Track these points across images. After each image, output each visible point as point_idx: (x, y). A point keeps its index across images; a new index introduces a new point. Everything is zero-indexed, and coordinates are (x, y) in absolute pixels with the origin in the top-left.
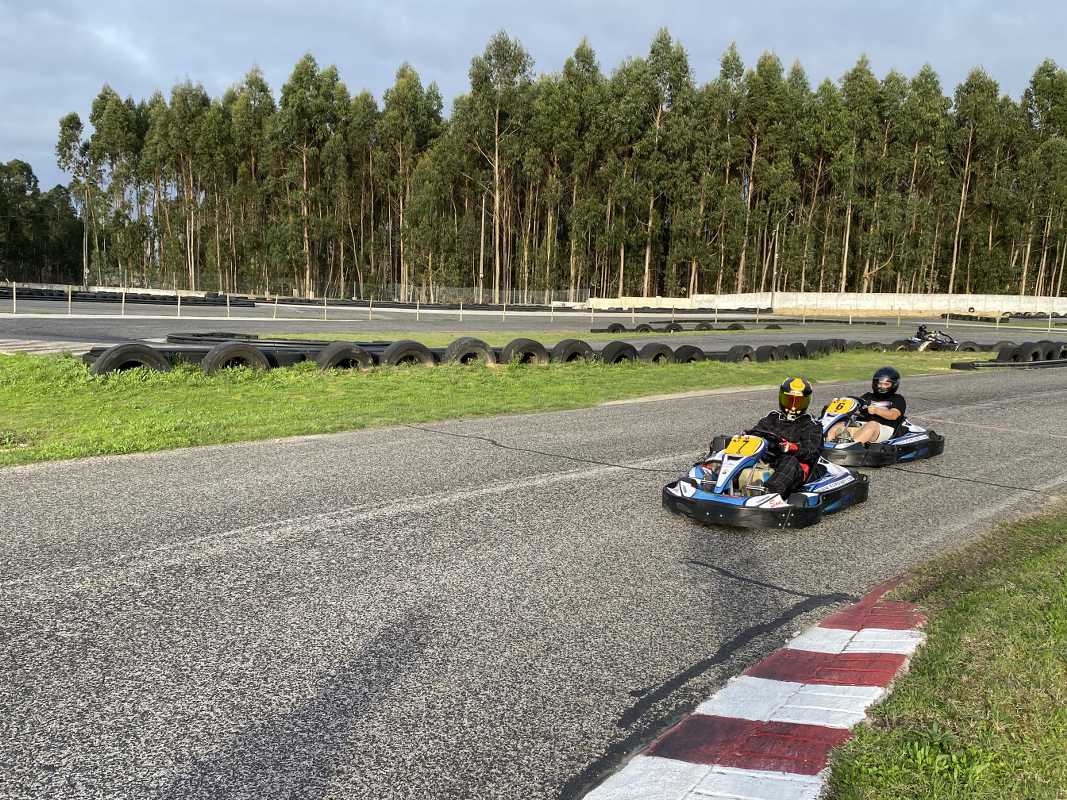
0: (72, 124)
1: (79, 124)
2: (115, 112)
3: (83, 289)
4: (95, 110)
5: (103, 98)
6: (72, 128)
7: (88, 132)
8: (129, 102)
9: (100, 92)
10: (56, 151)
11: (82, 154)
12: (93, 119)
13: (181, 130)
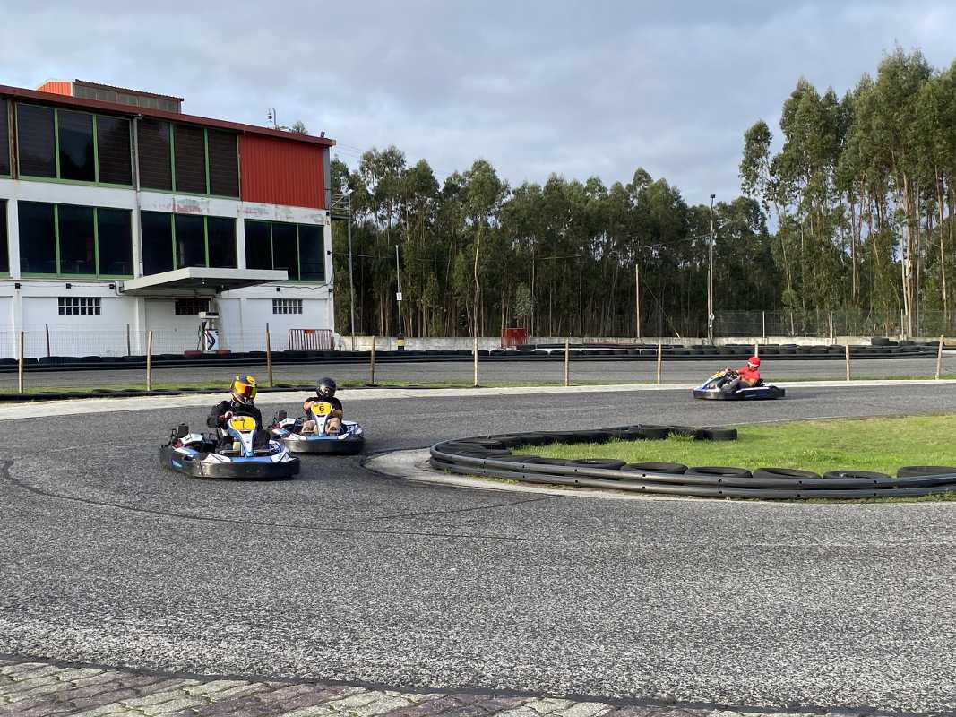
0: (759, 135)
1: (767, 134)
2: (808, 111)
3: (707, 341)
4: (786, 113)
5: (797, 96)
6: (758, 141)
7: (778, 143)
8: (830, 98)
9: (794, 89)
10: (739, 172)
11: (772, 173)
12: (784, 125)
13: (888, 119)
